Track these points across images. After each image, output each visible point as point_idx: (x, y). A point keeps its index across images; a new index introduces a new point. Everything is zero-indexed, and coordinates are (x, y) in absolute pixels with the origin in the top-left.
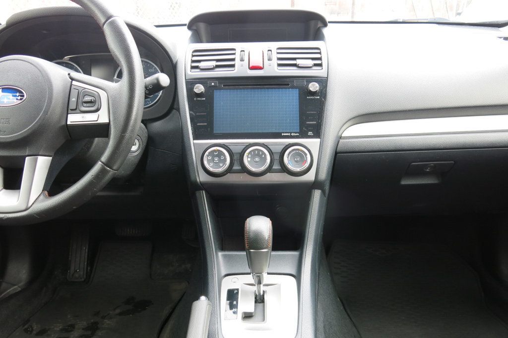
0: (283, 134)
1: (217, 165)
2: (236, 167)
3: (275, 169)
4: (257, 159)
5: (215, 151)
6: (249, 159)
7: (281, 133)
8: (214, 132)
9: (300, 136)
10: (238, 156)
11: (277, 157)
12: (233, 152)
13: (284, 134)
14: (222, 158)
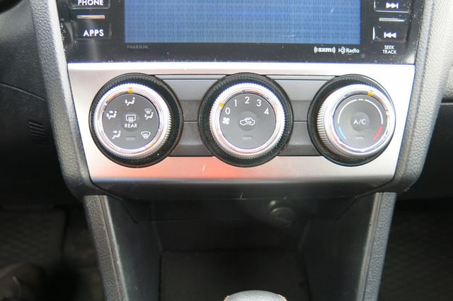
0: (316, 50)
1: (132, 136)
2: (190, 140)
3: (295, 146)
4: (249, 121)
5: (127, 95)
6: (226, 121)
7: (313, 46)
8: (127, 40)
9: (363, 56)
10: (195, 108)
11: (301, 113)
12: (180, 97)
13: (320, 50)
14: (148, 114)
